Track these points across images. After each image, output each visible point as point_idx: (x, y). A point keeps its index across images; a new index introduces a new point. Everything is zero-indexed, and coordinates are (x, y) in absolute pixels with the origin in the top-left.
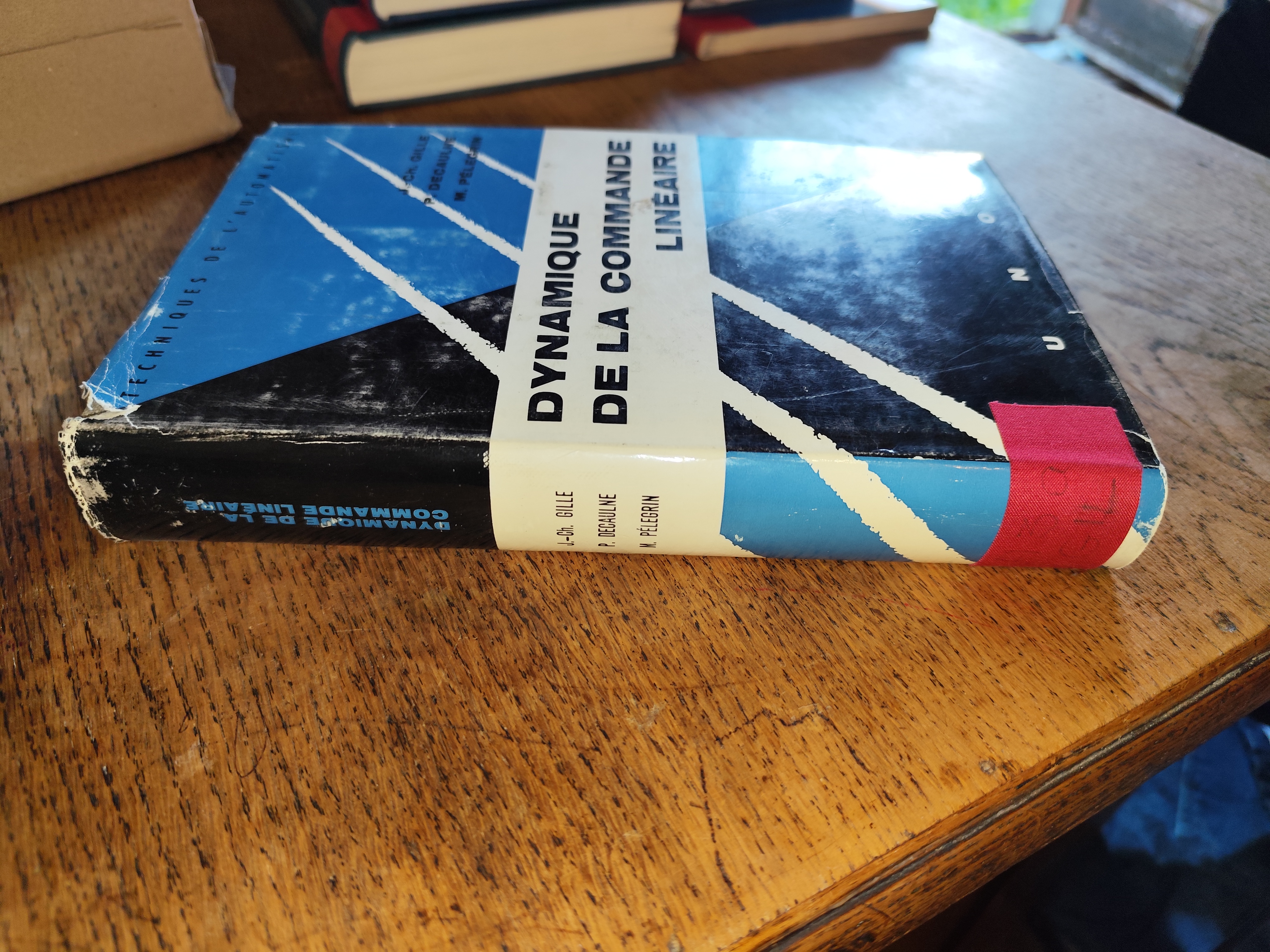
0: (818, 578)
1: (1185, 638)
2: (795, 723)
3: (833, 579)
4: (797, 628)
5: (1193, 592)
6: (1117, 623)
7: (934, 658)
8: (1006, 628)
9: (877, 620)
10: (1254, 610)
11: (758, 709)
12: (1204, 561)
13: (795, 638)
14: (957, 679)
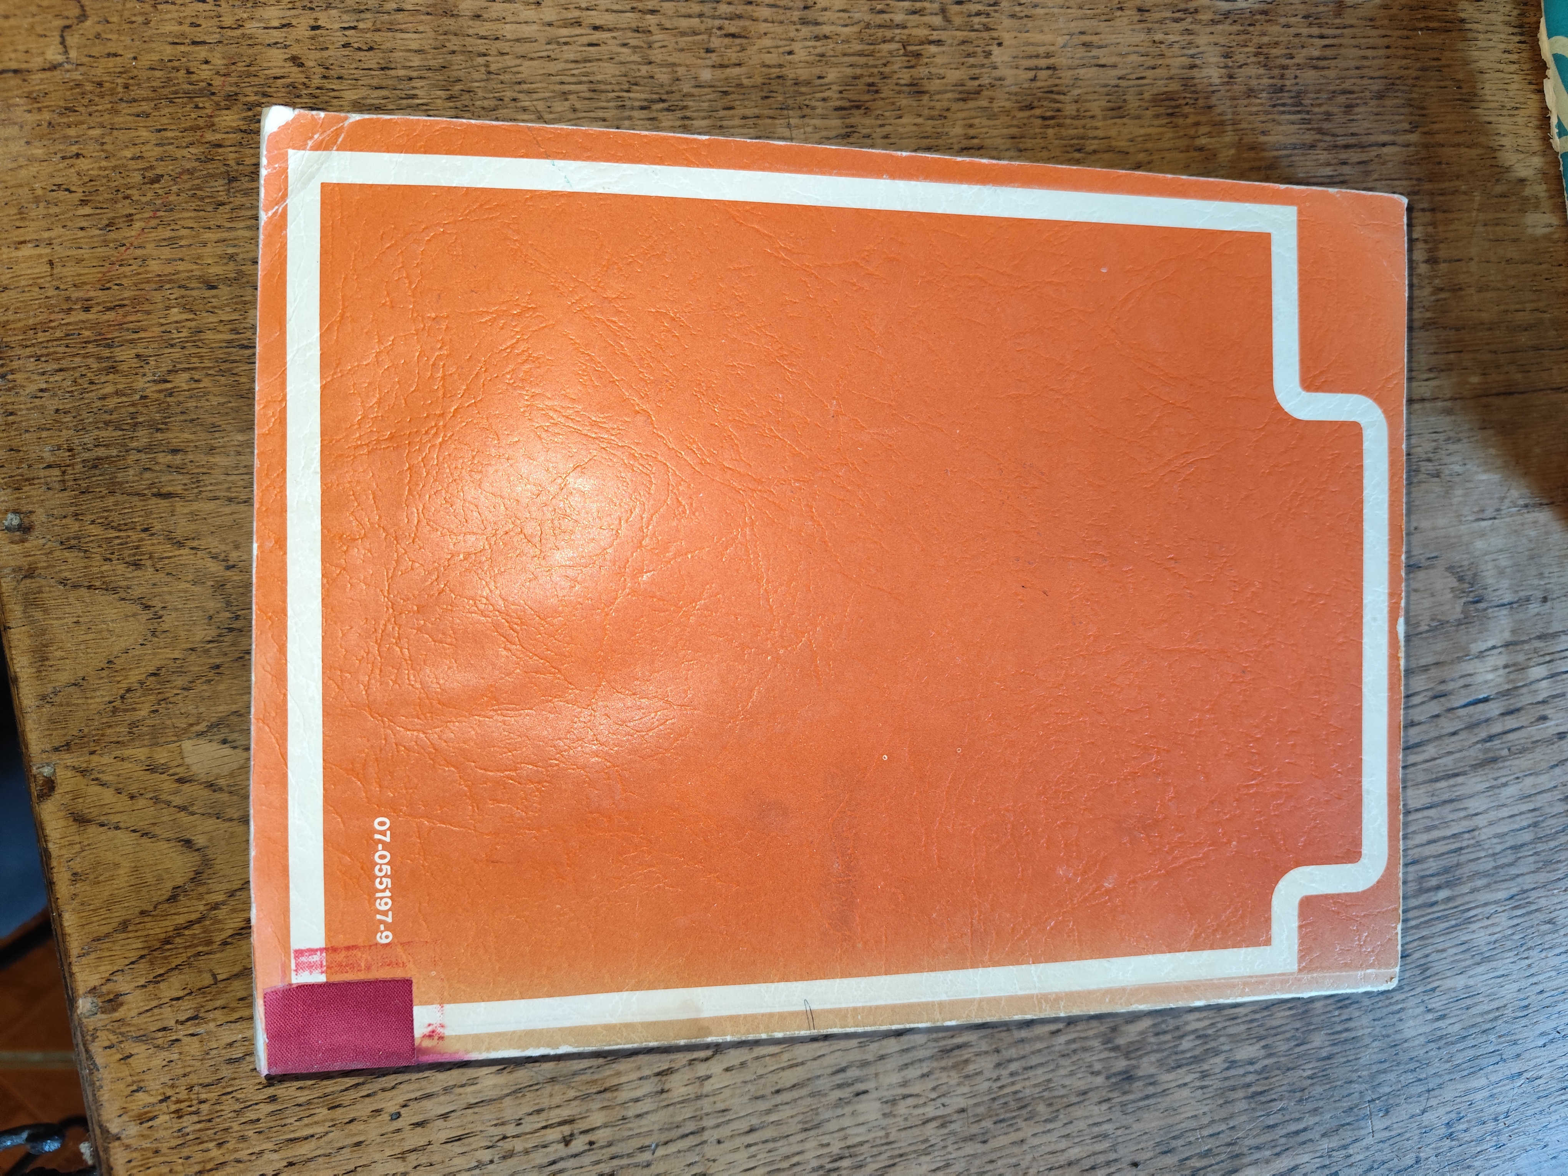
0: (220, 146)
1: (14, 466)
2: (62, 37)
3: (213, 160)
4: (165, 91)
5: (64, 521)
6: (57, 411)
7: (84, 202)
8: (92, 294)
9: (147, 174)
10: (20, 569)
11: (88, 13)
12: (97, 566)
13: (154, 84)
14: (54, 210)
